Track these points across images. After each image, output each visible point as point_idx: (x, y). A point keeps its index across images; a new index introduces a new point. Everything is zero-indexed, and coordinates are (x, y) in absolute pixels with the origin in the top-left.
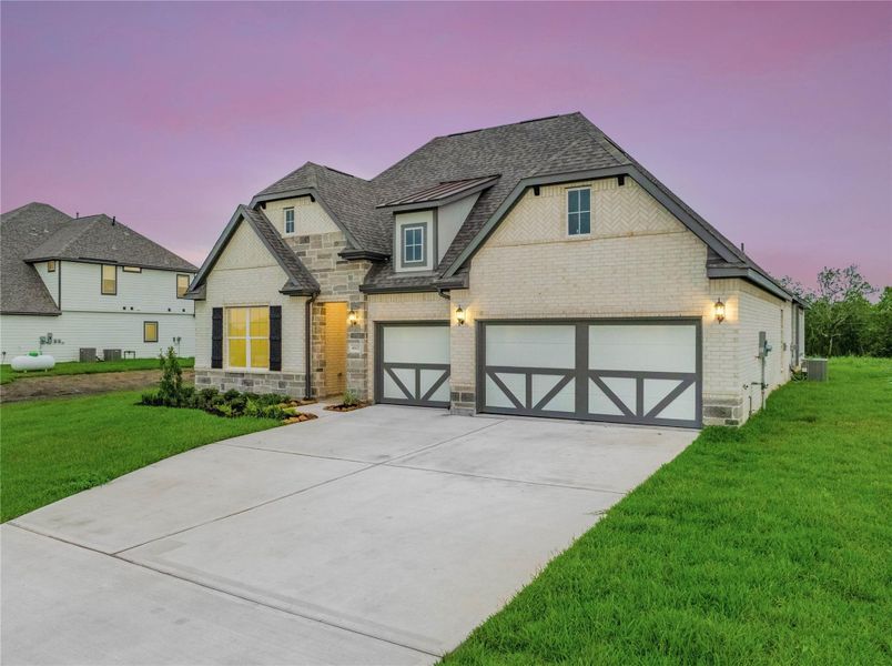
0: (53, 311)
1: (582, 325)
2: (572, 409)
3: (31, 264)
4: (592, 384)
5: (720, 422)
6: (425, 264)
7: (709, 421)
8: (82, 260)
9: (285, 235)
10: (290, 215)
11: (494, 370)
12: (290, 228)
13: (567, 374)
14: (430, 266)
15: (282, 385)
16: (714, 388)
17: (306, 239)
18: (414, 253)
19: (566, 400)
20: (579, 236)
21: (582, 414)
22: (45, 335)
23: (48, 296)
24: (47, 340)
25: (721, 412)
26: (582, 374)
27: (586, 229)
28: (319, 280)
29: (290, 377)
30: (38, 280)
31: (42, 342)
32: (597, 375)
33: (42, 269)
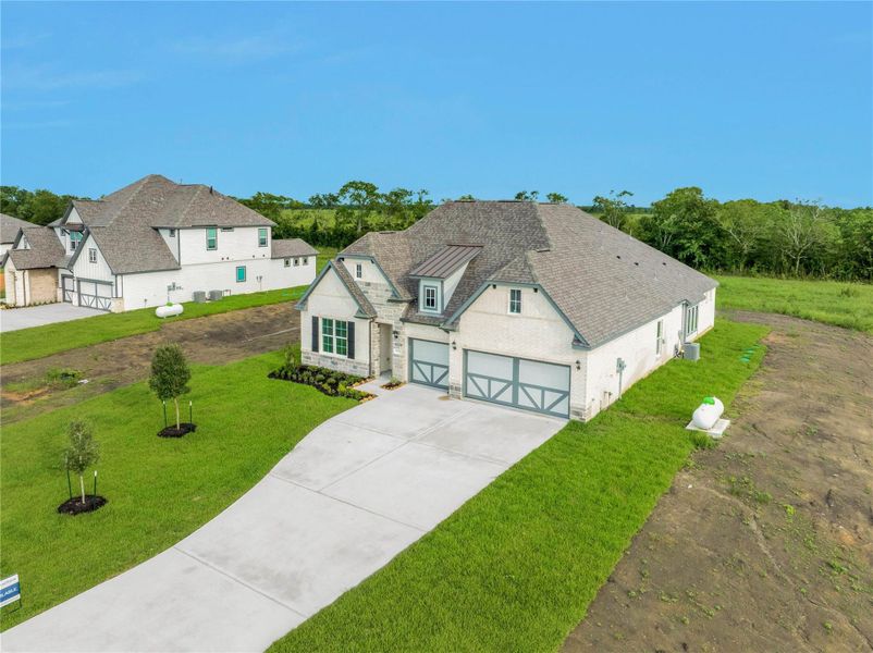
0: (176, 266)
1: (516, 360)
2: (510, 401)
3: (156, 229)
4: (520, 390)
5: (577, 418)
6: (436, 309)
7: (573, 417)
8: (194, 227)
9: (356, 279)
10: (359, 267)
11: (472, 375)
12: (359, 275)
13: (509, 383)
14: (439, 311)
15: (355, 367)
16: (575, 401)
17: (368, 284)
18: (431, 303)
19: (507, 396)
20: (515, 314)
21: (515, 405)
22: (171, 284)
23: (170, 255)
24: (172, 288)
25: (578, 414)
26: (515, 384)
27: (519, 311)
28: (377, 309)
29: (359, 363)
30: (162, 242)
31: (169, 290)
32: (523, 385)
33: (165, 234)
